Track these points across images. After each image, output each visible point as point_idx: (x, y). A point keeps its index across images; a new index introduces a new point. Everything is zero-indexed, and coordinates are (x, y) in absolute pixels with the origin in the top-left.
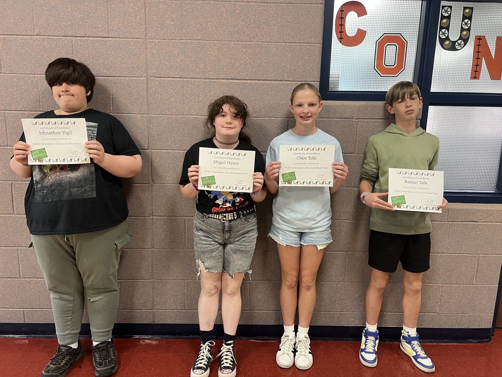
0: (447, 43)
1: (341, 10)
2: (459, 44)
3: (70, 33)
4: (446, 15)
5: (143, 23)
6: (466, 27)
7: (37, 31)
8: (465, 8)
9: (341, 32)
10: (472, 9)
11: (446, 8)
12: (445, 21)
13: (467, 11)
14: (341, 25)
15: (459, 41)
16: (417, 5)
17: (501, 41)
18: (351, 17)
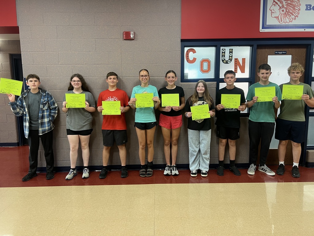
0: (225, 61)
1: (187, 52)
2: (229, 62)
3: (96, 63)
4: (224, 52)
5: (121, 59)
6: (231, 56)
7: (85, 63)
8: (230, 49)
9: (188, 59)
10: (232, 49)
11: (223, 50)
12: (223, 54)
13: (231, 50)
14: (188, 56)
15: (229, 60)
16: (213, 49)
17: (244, 60)
18: (191, 54)
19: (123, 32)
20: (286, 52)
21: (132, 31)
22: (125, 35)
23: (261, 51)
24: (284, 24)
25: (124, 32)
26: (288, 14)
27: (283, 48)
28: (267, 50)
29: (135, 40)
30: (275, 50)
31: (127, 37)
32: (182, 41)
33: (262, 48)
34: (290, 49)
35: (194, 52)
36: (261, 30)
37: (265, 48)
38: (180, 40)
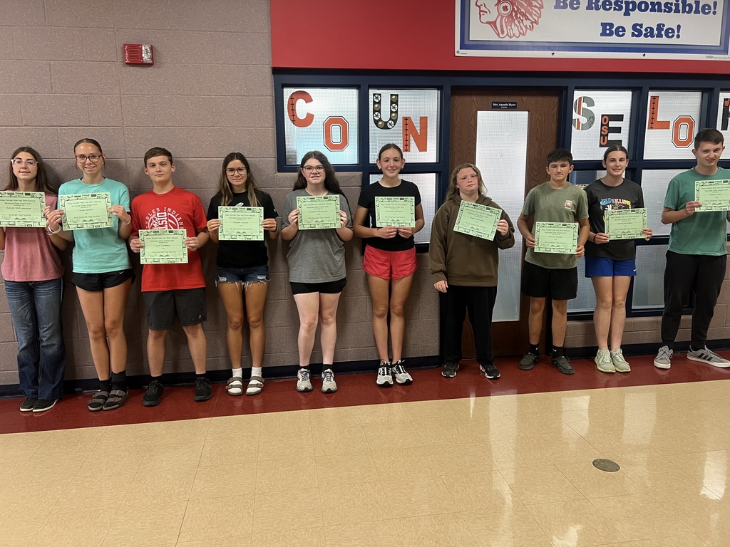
0: (380, 123)
1: (291, 98)
2: (390, 124)
3: (55, 124)
4: (377, 101)
5: (120, 114)
6: (395, 110)
7: (24, 123)
8: (392, 95)
9: (293, 116)
10: (397, 95)
11: (376, 96)
12: (376, 106)
13: (394, 97)
14: (293, 110)
15: (390, 122)
16: (353, 93)
17: (424, 120)
18: (300, 103)
19: (122, 45)
20: (515, 103)
21: (146, 44)
22: (127, 54)
23: (461, 101)
24: (507, 39)
25: (125, 45)
26: (516, 15)
27: (509, 95)
28: (474, 98)
29: (155, 67)
30: (492, 99)
31: (133, 57)
32: (276, 71)
33: (465, 95)
34: (524, 98)
35: (308, 99)
36: (459, 52)
37: (470, 95)
38: (271, 70)
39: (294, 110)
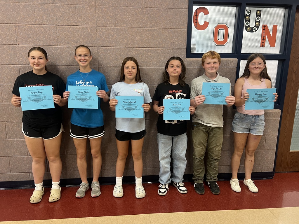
0: (249, 28)
1: (196, 12)
2: (255, 29)
3: (55, 24)
6: (258, 21)
7: (37, 22)
12: (247, 17)
13: (258, 12)
16: (234, 9)
35: (206, 12)
39: (197, 19)
